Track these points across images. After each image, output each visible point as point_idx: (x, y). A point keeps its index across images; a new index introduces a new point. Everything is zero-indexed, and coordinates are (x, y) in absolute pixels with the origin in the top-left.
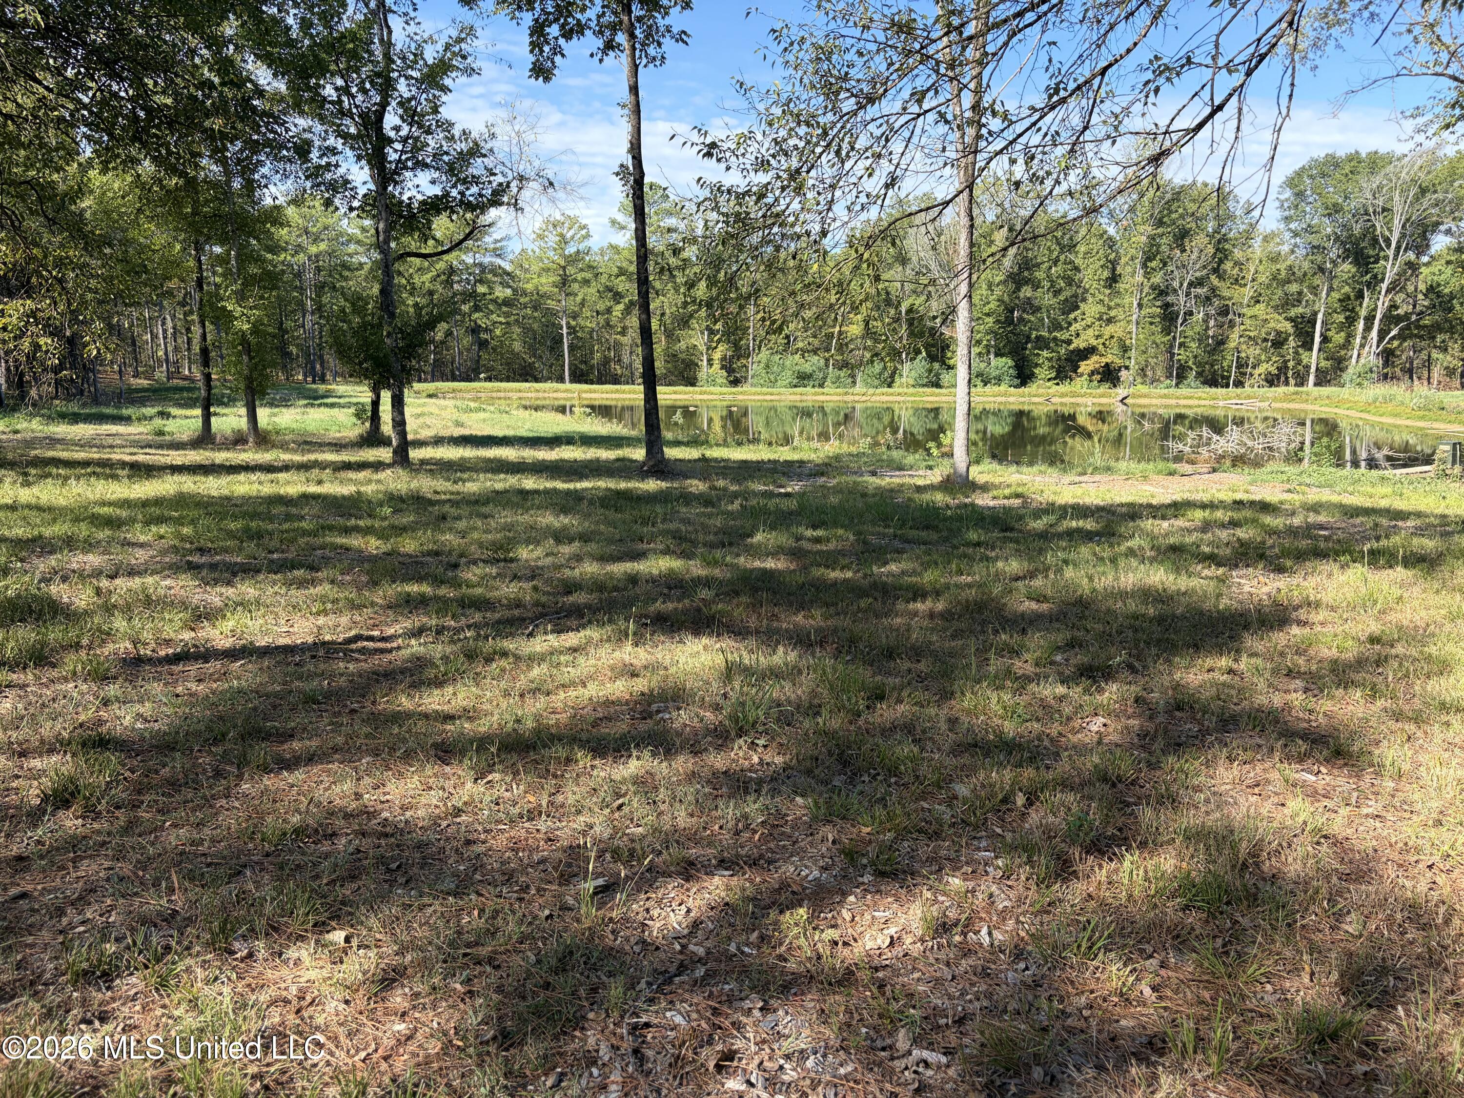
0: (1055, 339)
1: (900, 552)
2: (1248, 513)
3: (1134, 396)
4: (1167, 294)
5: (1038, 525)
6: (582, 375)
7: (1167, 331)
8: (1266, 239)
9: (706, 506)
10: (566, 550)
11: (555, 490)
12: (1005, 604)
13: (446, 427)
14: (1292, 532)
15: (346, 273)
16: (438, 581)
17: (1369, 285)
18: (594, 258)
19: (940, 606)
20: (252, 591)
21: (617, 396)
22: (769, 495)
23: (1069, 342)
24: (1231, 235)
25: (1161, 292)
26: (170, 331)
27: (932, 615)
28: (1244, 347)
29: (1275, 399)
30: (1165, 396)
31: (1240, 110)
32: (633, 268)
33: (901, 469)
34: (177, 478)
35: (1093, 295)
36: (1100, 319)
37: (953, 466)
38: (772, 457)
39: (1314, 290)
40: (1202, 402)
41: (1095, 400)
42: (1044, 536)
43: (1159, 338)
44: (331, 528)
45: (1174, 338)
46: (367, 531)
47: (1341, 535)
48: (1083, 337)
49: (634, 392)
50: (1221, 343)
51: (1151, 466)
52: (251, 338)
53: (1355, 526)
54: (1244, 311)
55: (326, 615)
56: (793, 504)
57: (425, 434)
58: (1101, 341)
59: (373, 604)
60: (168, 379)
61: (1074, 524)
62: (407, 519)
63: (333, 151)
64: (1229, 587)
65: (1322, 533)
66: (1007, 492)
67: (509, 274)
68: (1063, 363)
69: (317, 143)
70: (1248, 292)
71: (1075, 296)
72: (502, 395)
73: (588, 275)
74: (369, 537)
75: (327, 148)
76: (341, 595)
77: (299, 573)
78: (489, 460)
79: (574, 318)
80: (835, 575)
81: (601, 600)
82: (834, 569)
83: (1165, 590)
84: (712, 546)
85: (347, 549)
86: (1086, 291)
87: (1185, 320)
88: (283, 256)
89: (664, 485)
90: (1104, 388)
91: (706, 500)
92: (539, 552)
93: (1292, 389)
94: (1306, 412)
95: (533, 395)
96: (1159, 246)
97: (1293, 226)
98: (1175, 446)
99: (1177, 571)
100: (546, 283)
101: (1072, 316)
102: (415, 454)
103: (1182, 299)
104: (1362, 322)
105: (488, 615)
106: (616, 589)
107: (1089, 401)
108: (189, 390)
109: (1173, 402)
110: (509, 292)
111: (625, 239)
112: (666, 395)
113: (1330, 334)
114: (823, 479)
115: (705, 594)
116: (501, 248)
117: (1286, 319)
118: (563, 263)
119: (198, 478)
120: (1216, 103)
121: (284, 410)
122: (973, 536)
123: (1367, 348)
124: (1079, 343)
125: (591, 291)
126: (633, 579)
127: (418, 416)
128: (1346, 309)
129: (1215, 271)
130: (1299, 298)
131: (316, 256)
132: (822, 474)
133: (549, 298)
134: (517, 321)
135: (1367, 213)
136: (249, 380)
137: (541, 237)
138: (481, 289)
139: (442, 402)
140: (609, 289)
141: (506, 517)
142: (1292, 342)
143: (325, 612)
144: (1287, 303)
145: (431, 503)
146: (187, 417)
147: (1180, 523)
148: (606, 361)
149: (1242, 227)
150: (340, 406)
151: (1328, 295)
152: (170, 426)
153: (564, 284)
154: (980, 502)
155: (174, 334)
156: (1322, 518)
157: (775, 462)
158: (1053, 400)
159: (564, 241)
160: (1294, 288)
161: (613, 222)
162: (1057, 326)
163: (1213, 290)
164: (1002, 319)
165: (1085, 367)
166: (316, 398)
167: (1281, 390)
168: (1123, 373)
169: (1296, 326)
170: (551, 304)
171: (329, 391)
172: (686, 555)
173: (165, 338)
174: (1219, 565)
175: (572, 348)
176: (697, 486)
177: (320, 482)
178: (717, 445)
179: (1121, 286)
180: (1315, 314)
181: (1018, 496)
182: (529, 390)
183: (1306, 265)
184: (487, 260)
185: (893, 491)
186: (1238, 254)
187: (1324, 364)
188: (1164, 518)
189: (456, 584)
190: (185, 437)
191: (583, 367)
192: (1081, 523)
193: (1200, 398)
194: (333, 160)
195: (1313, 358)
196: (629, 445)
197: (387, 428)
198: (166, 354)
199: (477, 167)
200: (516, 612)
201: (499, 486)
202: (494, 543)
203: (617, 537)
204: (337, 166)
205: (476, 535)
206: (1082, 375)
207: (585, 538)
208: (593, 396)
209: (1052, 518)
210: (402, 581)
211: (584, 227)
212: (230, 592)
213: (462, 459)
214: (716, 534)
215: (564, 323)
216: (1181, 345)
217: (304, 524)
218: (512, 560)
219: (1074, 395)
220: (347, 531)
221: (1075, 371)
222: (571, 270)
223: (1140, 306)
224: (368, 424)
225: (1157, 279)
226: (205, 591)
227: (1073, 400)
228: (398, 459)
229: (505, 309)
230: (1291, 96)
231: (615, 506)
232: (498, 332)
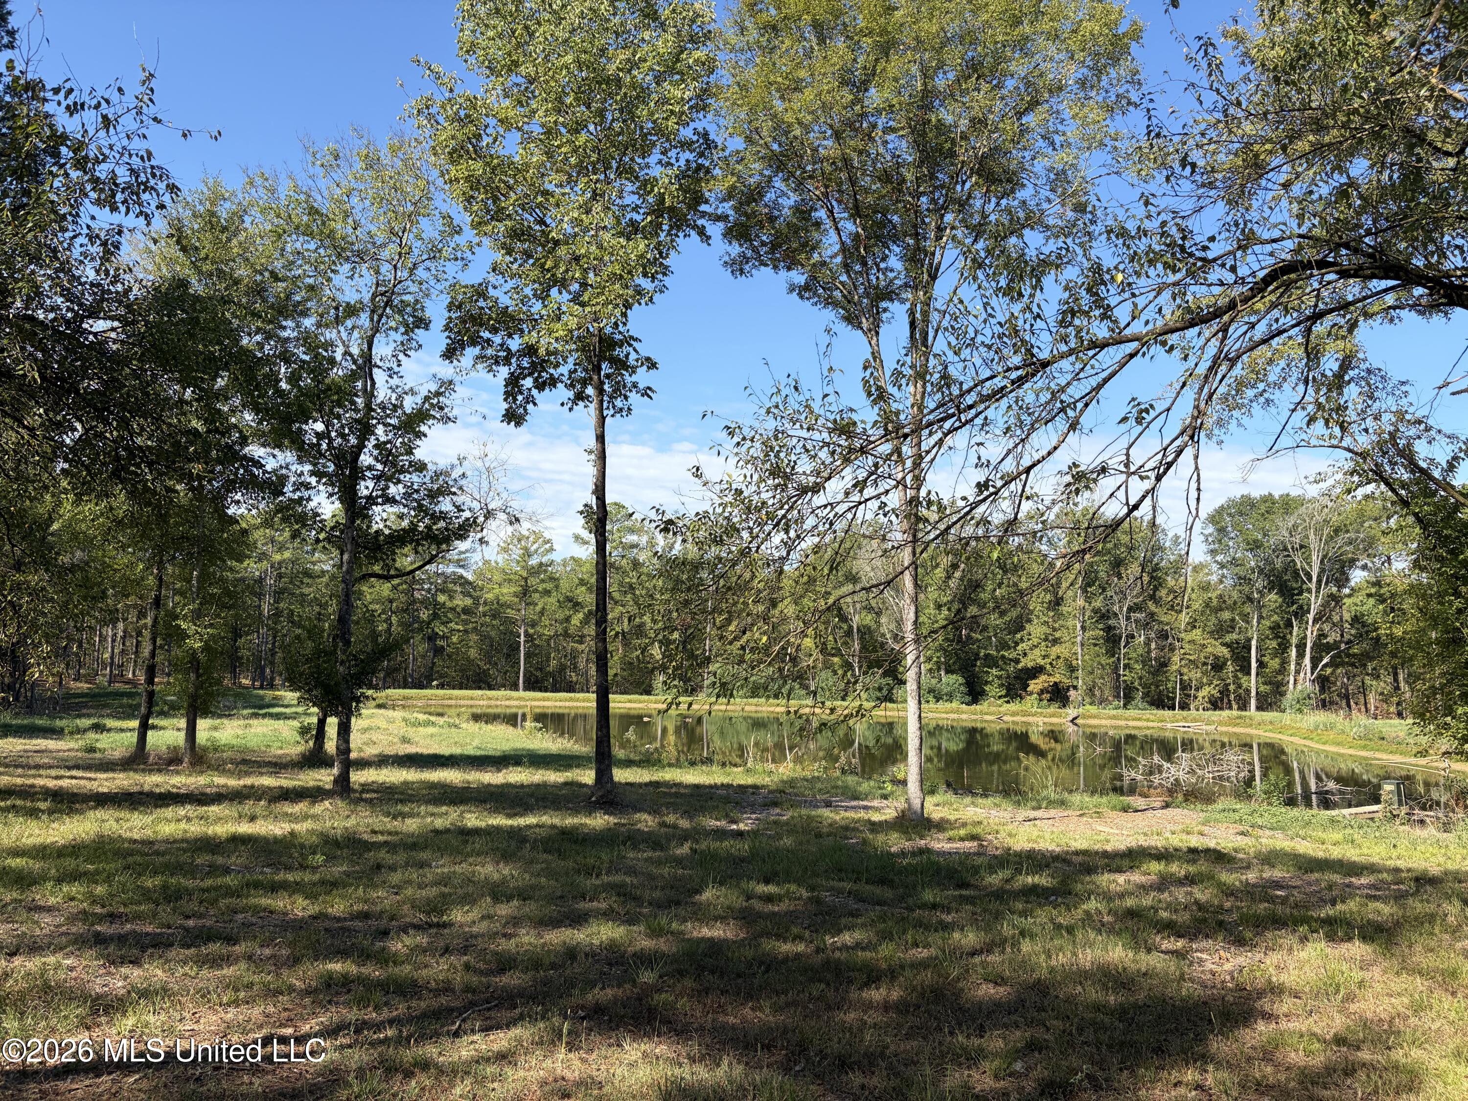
0: (1003, 657)
1: (854, 914)
2: (1202, 866)
3: (1084, 717)
4: (1108, 618)
5: (994, 880)
6: (537, 682)
7: (1111, 653)
8: (1196, 569)
9: (654, 850)
10: (504, 910)
11: (498, 829)
12: (962, 990)
13: (392, 744)
14: (1251, 892)
15: (306, 580)
16: (365, 956)
17: (1296, 615)
18: (557, 570)
19: (896, 995)
20: (159, 972)
21: (571, 704)
22: (720, 834)
23: (1017, 661)
24: (1163, 564)
25: (1103, 616)
26: (121, 633)
27: (886, 1007)
28: (1185, 670)
29: (1220, 723)
30: (1114, 717)
31: (1154, 508)
32: (593, 580)
33: (856, 798)
34: (100, 814)
35: (1038, 617)
36: (1046, 640)
37: (907, 800)
38: (726, 780)
39: (1246, 618)
40: (1151, 724)
41: (1046, 720)
42: (1000, 895)
43: (1104, 660)
44: (257, 885)
45: (1119, 659)
46: (294, 888)
47: (1298, 896)
48: (1030, 657)
49: (588, 700)
50: (1164, 664)
51: (1104, 800)
52: (201, 656)
53: (1310, 884)
54: (1183, 635)
55: (238, 1006)
56: (744, 847)
57: (371, 751)
58: (1048, 661)
59: (291, 989)
60: (110, 682)
61: (1030, 880)
62: (338, 870)
63: (307, 486)
64: (1191, 964)
65: (1279, 893)
66: (962, 832)
67: (470, 583)
68: (1012, 681)
69: (293, 479)
70: (1184, 618)
71: (1020, 616)
72: (453, 702)
73: (549, 586)
74: (296, 896)
75: (302, 484)
76: (256, 978)
77: (215, 948)
78: (432, 786)
79: (533, 626)
80: (786, 948)
81: (535, 980)
82: (785, 942)
83: (1125, 969)
84: (658, 905)
85: (271, 912)
86: (1032, 612)
87: (1127, 643)
88: (246, 563)
89: (612, 820)
90: (1053, 709)
91: (653, 841)
92: (475, 914)
93: (1235, 713)
94: (1251, 737)
95: (485, 703)
96: (1096, 572)
97: (1219, 558)
98: (1129, 774)
99: (1136, 948)
100: (507, 592)
101: (1018, 636)
102: (357, 777)
103: (1123, 623)
104: (1294, 650)
105: (414, 1003)
106: (553, 966)
107: (1040, 720)
108: (130, 695)
109: (1122, 723)
110: (468, 601)
111: (587, 552)
112: (619, 703)
113: (1266, 659)
114: (778, 811)
115: (647, 977)
116: (465, 559)
117: (1223, 644)
118: (525, 574)
119: (122, 815)
120: (1132, 502)
121: (225, 721)
122: (928, 896)
123: (1302, 675)
124: (1027, 662)
125: (552, 601)
126: (571, 953)
127: (365, 730)
128: (1277, 637)
129: (1152, 597)
130: (1232, 626)
131: (280, 563)
132: (775, 804)
133: (509, 606)
134: (475, 628)
135: (1286, 549)
136: (194, 698)
137: (506, 550)
138: (442, 598)
139: (390, 713)
140: (569, 599)
141: (442, 867)
142: (1230, 667)
143: (236, 1003)
144: (1220, 631)
145: (368, 846)
146: (122, 730)
147: (1136, 877)
148: (562, 668)
149: (1172, 558)
150: (287, 717)
151: (1259, 623)
152: (104, 741)
153: (525, 594)
154: (937, 846)
155: (124, 638)
156: (1278, 873)
157: (729, 786)
158: (1005, 718)
159: (528, 554)
160: (1226, 615)
161: (577, 538)
162: (1004, 646)
163: (1152, 615)
164: (951, 637)
165: (1035, 685)
166: (261, 707)
167: (1226, 713)
168: (1072, 693)
169: (1232, 651)
170: (510, 613)
171: (275, 698)
172: (630, 920)
173: (113, 641)
174: (1180, 936)
175: (528, 656)
176: (646, 821)
177: (253, 819)
178: (670, 765)
179: (1064, 609)
180: (1249, 640)
181: (973, 837)
182: (482, 698)
183: (1235, 595)
184: (451, 569)
185: (847, 829)
186: (1170, 581)
187: (1262, 688)
188: (1119, 870)
189: (384, 958)
190: (117, 754)
191: (538, 674)
192: (1037, 879)
193: (1148, 720)
194: (306, 494)
195: (1252, 682)
196: (578, 766)
197: (331, 746)
198: (112, 658)
199: (445, 505)
200: (443, 1000)
201: (439, 823)
202: (429, 901)
203: (559, 894)
204: (309, 499)
205: (409, 892)
206: (1031, 694)
207: (524, 895)
208: (546, 704)
209: (1008, 873)
210: (326, 957)
211: (548, 541)
212: (135, 973)
213: (406, 783)
214: (663, 889)
215: (522, 631)
216: (1126, 666)
217: (228, 880)
218: (445, 925)
219: (1025, 714)
220: (274, 888)
221: (1025, 689)
222: (532, 581)
223: (1083, 628)
224: (311, 743)
225: (1098, 603)
226: (109, 973)
227: (1024, 719)
228: (338, 789)
229: (463, 617)
230: (1198, 499)
231: (559, 850)
232: (455, 639)
